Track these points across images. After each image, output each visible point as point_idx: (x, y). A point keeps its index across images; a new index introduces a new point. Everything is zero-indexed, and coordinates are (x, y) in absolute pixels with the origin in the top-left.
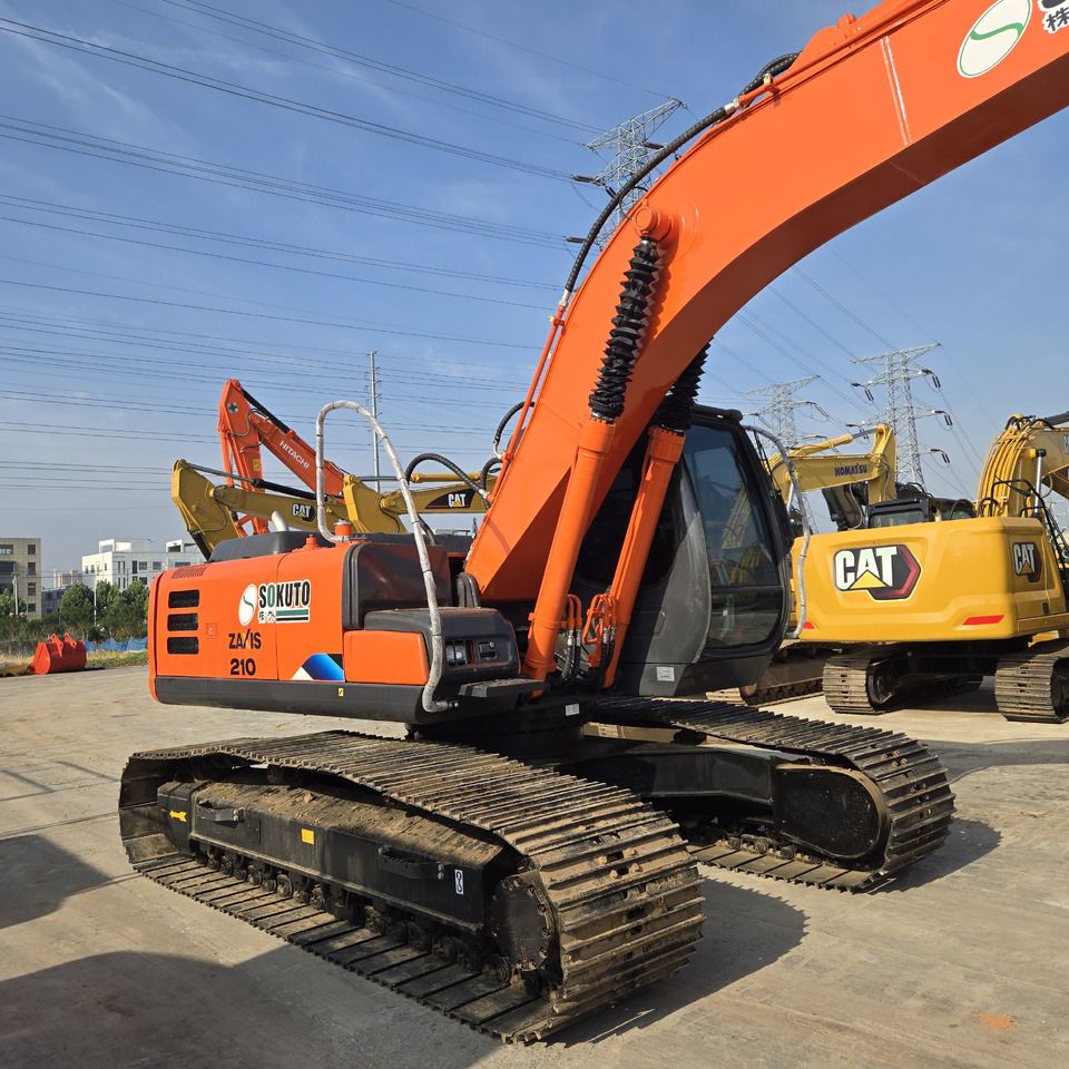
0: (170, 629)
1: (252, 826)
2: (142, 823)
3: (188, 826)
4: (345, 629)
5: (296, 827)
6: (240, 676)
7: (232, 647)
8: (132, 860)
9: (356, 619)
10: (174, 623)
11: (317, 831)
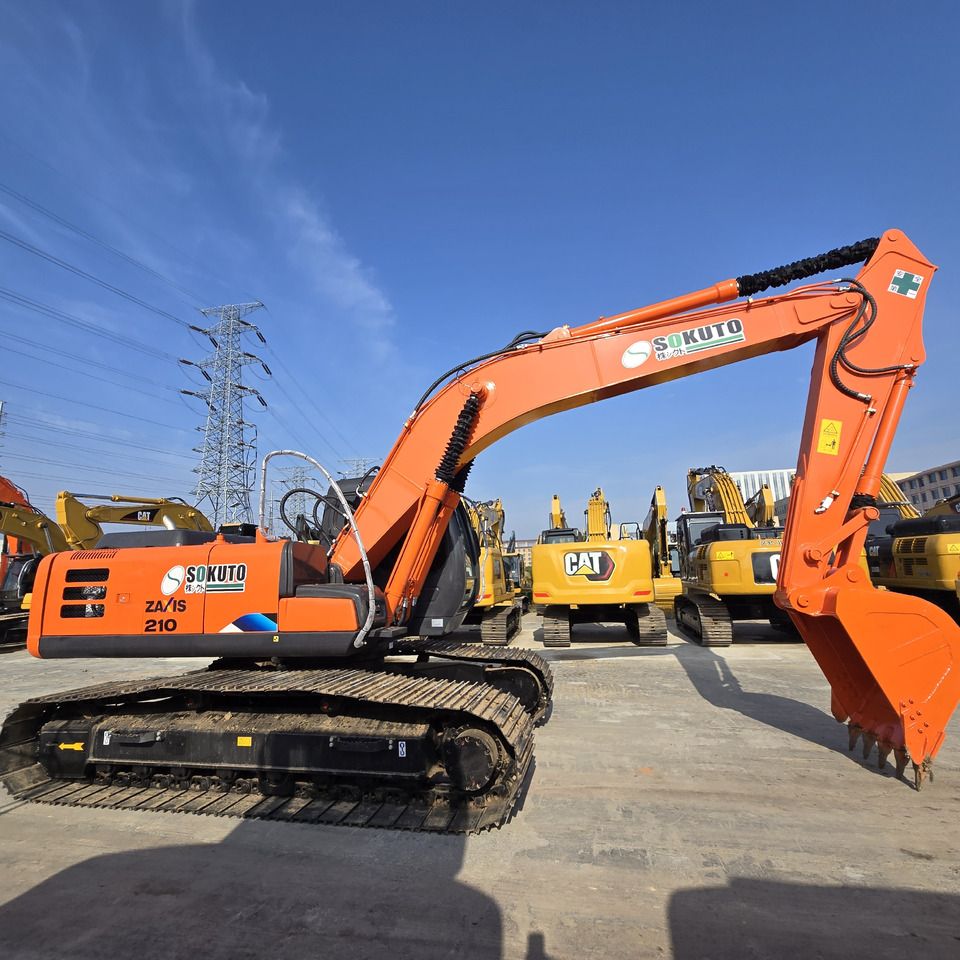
0: (65, 598)
1: (177, 742)
2: (15, 759)
3: (84, 754)
4: (280, 597)
5: (231, 737)
6: (158, 632)
7: (148, 610)
8: (11, 792)
9: (291, 590)
10: (69, 593)
11: (255, 737)
